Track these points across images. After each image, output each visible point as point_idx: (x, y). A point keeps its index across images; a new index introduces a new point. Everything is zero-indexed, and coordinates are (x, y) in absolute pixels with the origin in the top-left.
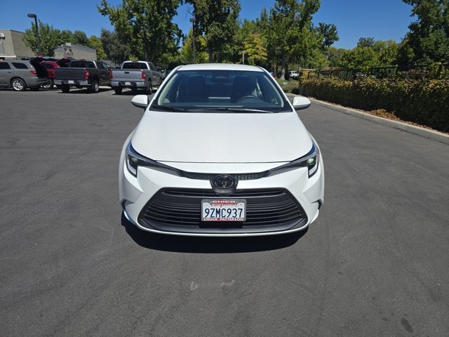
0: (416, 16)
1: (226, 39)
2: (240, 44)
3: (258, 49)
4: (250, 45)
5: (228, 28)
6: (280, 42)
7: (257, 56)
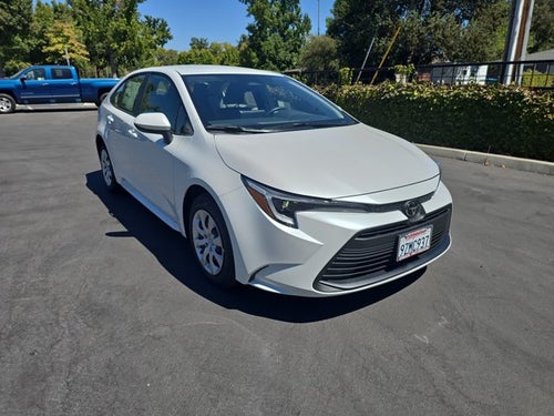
0: (252, 16)
1: (19, 28)
2: (41, 36)
3: (73, 45)
4: (60, 39)
5: (20, 12)
6: (101, 37)
7: (74, 56)
